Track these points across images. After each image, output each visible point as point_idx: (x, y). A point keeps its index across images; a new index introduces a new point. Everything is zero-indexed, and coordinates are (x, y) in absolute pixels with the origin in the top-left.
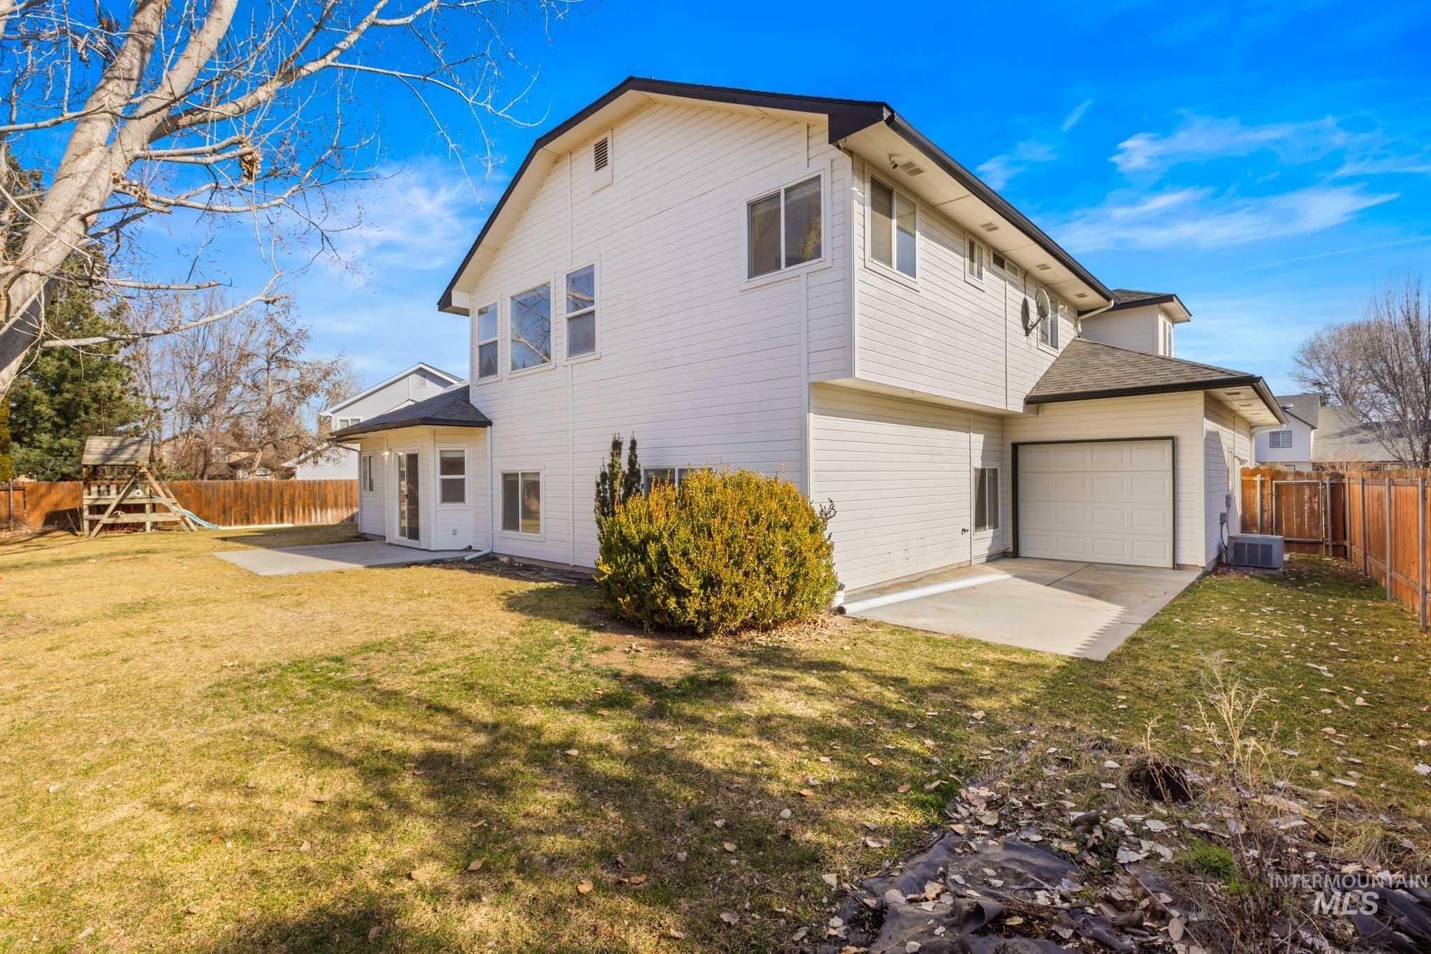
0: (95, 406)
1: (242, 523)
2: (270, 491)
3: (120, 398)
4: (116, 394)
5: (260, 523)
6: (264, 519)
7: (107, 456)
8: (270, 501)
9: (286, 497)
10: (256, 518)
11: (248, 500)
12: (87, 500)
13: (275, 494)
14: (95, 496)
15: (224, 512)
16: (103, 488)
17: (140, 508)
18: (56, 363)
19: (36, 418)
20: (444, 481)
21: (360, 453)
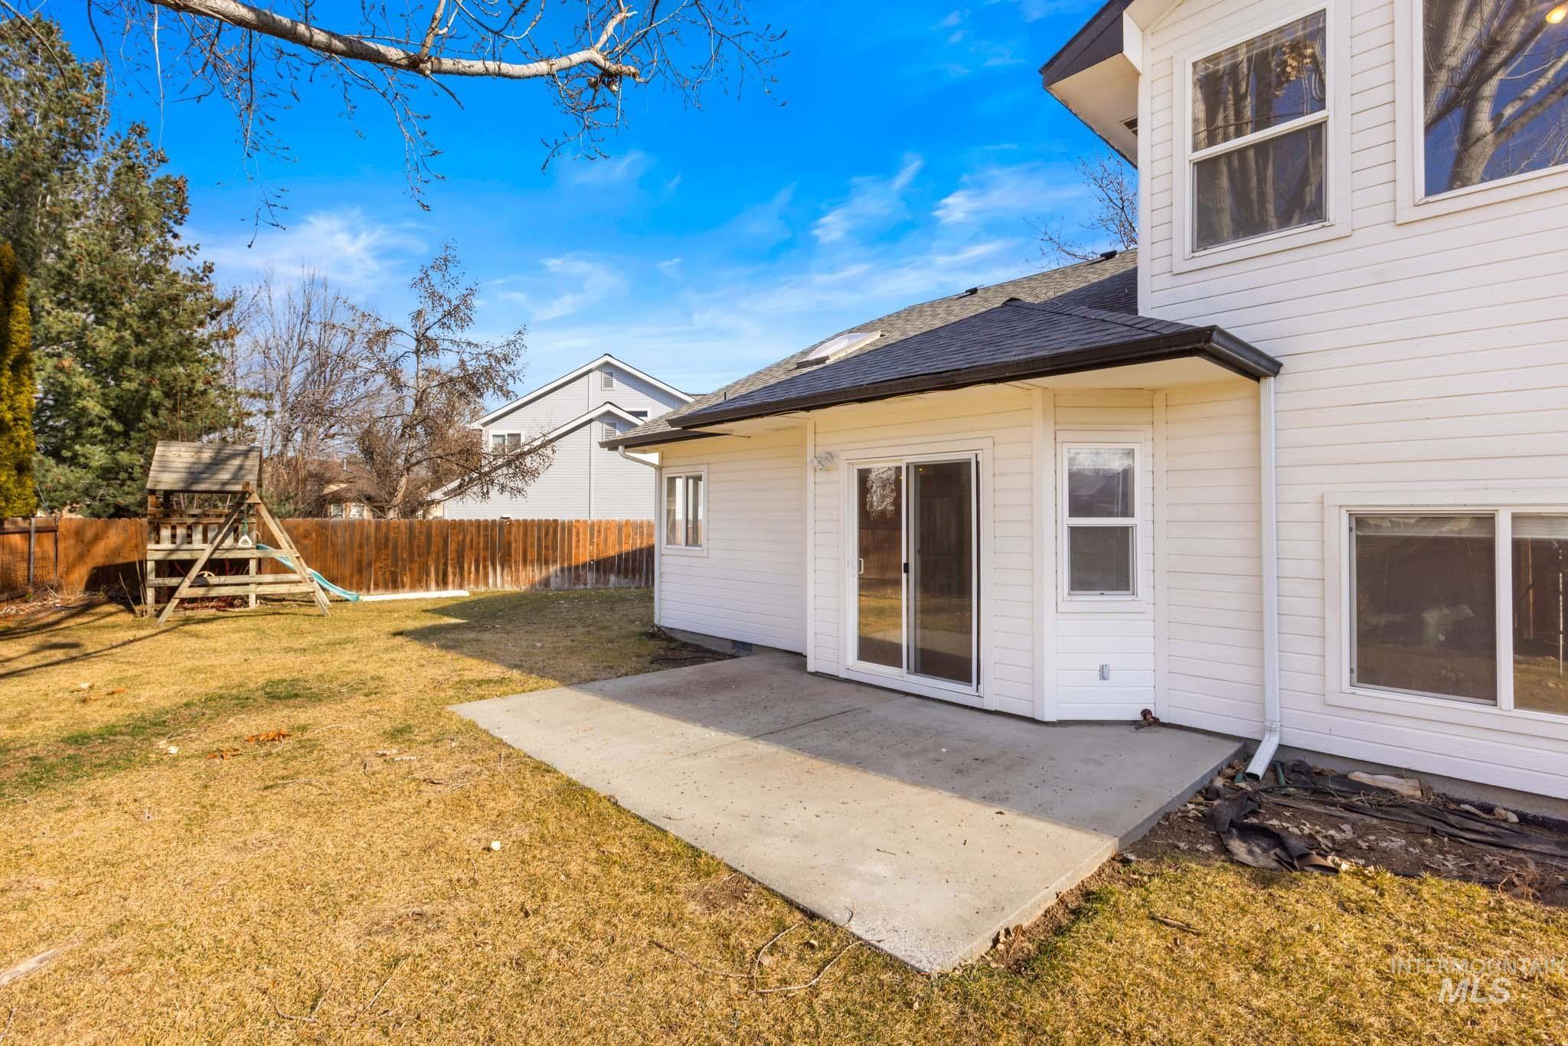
0: (168, 403)
1: (386, 587)
2: (429, 536)
3: (204, 393)
4: (200, 386)
5: (413, 588)
6: (419, 582)
7: (194, 474)
8: (428, 553)
9: (452, 547)
10: (407, 580)
11: (395, 548)
12: (157, 551)
13: (436, 540)
14: (166, 545)
15: (360, 571)
16: (181, 532)
17: (239, 566)
18: (113, 335)
19: (81, 422)
20: (1074, 531)
21: (659, 469)
